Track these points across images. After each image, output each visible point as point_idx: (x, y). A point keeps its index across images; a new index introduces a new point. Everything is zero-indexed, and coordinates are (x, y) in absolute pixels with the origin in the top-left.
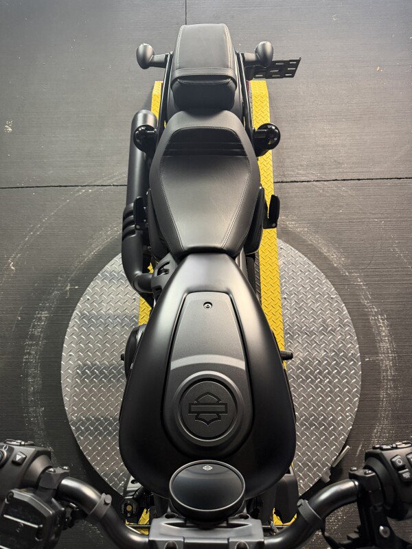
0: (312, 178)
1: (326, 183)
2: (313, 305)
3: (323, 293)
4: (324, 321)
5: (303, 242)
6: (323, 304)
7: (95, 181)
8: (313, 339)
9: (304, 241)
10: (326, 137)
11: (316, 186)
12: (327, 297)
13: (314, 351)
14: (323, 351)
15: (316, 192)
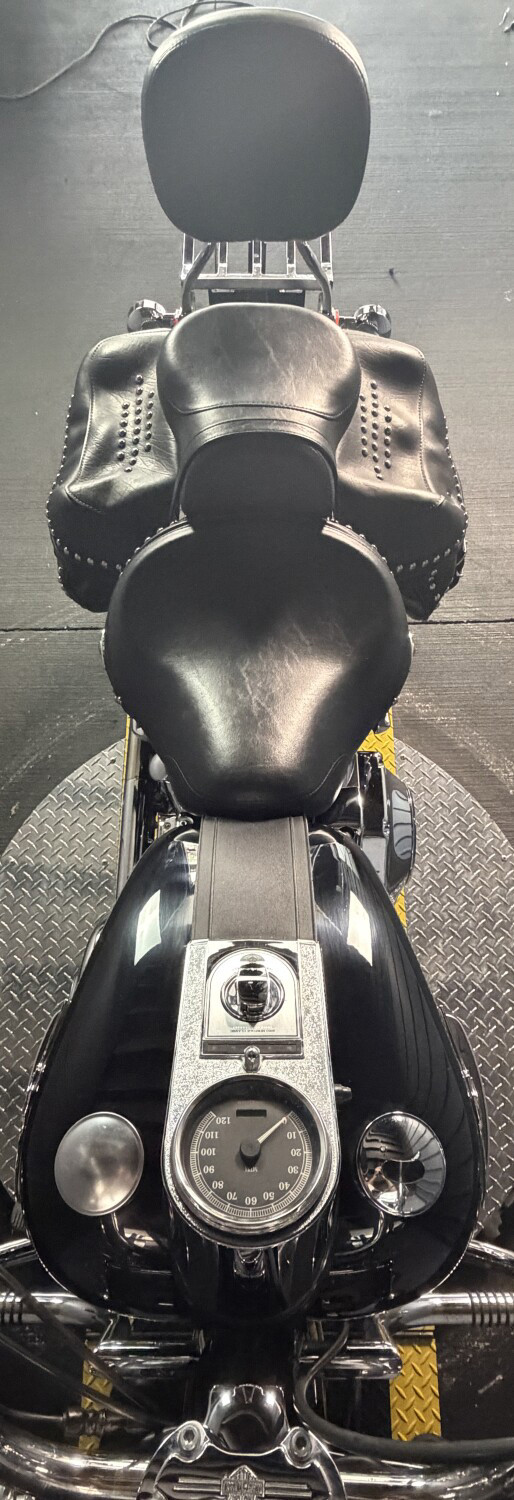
0: (465, 615)
1: (491, 625)
2: (465, 875)
3: (485, 850)
4: (487, 907)
5: (449, 744)
6: (487, 873)
7: (32, 621)
8: (465, 945)
9: (450, 742)
10: (491, 533)
11: (472, 632)
12: (493, 859)
13: (467, 969)
14: (485, 969)
15: (473, 643)
